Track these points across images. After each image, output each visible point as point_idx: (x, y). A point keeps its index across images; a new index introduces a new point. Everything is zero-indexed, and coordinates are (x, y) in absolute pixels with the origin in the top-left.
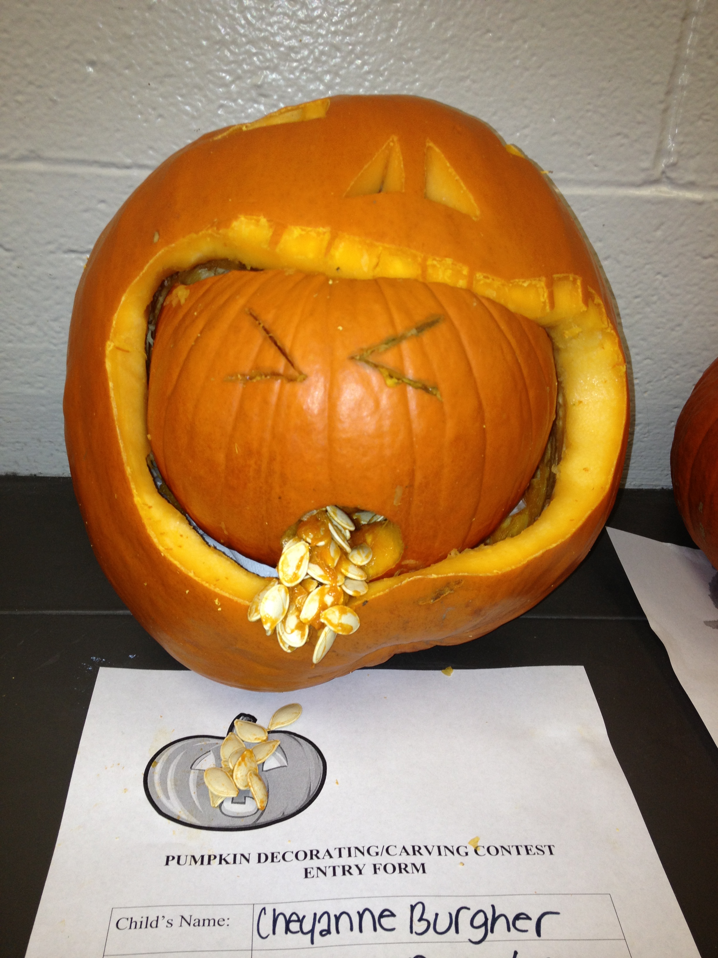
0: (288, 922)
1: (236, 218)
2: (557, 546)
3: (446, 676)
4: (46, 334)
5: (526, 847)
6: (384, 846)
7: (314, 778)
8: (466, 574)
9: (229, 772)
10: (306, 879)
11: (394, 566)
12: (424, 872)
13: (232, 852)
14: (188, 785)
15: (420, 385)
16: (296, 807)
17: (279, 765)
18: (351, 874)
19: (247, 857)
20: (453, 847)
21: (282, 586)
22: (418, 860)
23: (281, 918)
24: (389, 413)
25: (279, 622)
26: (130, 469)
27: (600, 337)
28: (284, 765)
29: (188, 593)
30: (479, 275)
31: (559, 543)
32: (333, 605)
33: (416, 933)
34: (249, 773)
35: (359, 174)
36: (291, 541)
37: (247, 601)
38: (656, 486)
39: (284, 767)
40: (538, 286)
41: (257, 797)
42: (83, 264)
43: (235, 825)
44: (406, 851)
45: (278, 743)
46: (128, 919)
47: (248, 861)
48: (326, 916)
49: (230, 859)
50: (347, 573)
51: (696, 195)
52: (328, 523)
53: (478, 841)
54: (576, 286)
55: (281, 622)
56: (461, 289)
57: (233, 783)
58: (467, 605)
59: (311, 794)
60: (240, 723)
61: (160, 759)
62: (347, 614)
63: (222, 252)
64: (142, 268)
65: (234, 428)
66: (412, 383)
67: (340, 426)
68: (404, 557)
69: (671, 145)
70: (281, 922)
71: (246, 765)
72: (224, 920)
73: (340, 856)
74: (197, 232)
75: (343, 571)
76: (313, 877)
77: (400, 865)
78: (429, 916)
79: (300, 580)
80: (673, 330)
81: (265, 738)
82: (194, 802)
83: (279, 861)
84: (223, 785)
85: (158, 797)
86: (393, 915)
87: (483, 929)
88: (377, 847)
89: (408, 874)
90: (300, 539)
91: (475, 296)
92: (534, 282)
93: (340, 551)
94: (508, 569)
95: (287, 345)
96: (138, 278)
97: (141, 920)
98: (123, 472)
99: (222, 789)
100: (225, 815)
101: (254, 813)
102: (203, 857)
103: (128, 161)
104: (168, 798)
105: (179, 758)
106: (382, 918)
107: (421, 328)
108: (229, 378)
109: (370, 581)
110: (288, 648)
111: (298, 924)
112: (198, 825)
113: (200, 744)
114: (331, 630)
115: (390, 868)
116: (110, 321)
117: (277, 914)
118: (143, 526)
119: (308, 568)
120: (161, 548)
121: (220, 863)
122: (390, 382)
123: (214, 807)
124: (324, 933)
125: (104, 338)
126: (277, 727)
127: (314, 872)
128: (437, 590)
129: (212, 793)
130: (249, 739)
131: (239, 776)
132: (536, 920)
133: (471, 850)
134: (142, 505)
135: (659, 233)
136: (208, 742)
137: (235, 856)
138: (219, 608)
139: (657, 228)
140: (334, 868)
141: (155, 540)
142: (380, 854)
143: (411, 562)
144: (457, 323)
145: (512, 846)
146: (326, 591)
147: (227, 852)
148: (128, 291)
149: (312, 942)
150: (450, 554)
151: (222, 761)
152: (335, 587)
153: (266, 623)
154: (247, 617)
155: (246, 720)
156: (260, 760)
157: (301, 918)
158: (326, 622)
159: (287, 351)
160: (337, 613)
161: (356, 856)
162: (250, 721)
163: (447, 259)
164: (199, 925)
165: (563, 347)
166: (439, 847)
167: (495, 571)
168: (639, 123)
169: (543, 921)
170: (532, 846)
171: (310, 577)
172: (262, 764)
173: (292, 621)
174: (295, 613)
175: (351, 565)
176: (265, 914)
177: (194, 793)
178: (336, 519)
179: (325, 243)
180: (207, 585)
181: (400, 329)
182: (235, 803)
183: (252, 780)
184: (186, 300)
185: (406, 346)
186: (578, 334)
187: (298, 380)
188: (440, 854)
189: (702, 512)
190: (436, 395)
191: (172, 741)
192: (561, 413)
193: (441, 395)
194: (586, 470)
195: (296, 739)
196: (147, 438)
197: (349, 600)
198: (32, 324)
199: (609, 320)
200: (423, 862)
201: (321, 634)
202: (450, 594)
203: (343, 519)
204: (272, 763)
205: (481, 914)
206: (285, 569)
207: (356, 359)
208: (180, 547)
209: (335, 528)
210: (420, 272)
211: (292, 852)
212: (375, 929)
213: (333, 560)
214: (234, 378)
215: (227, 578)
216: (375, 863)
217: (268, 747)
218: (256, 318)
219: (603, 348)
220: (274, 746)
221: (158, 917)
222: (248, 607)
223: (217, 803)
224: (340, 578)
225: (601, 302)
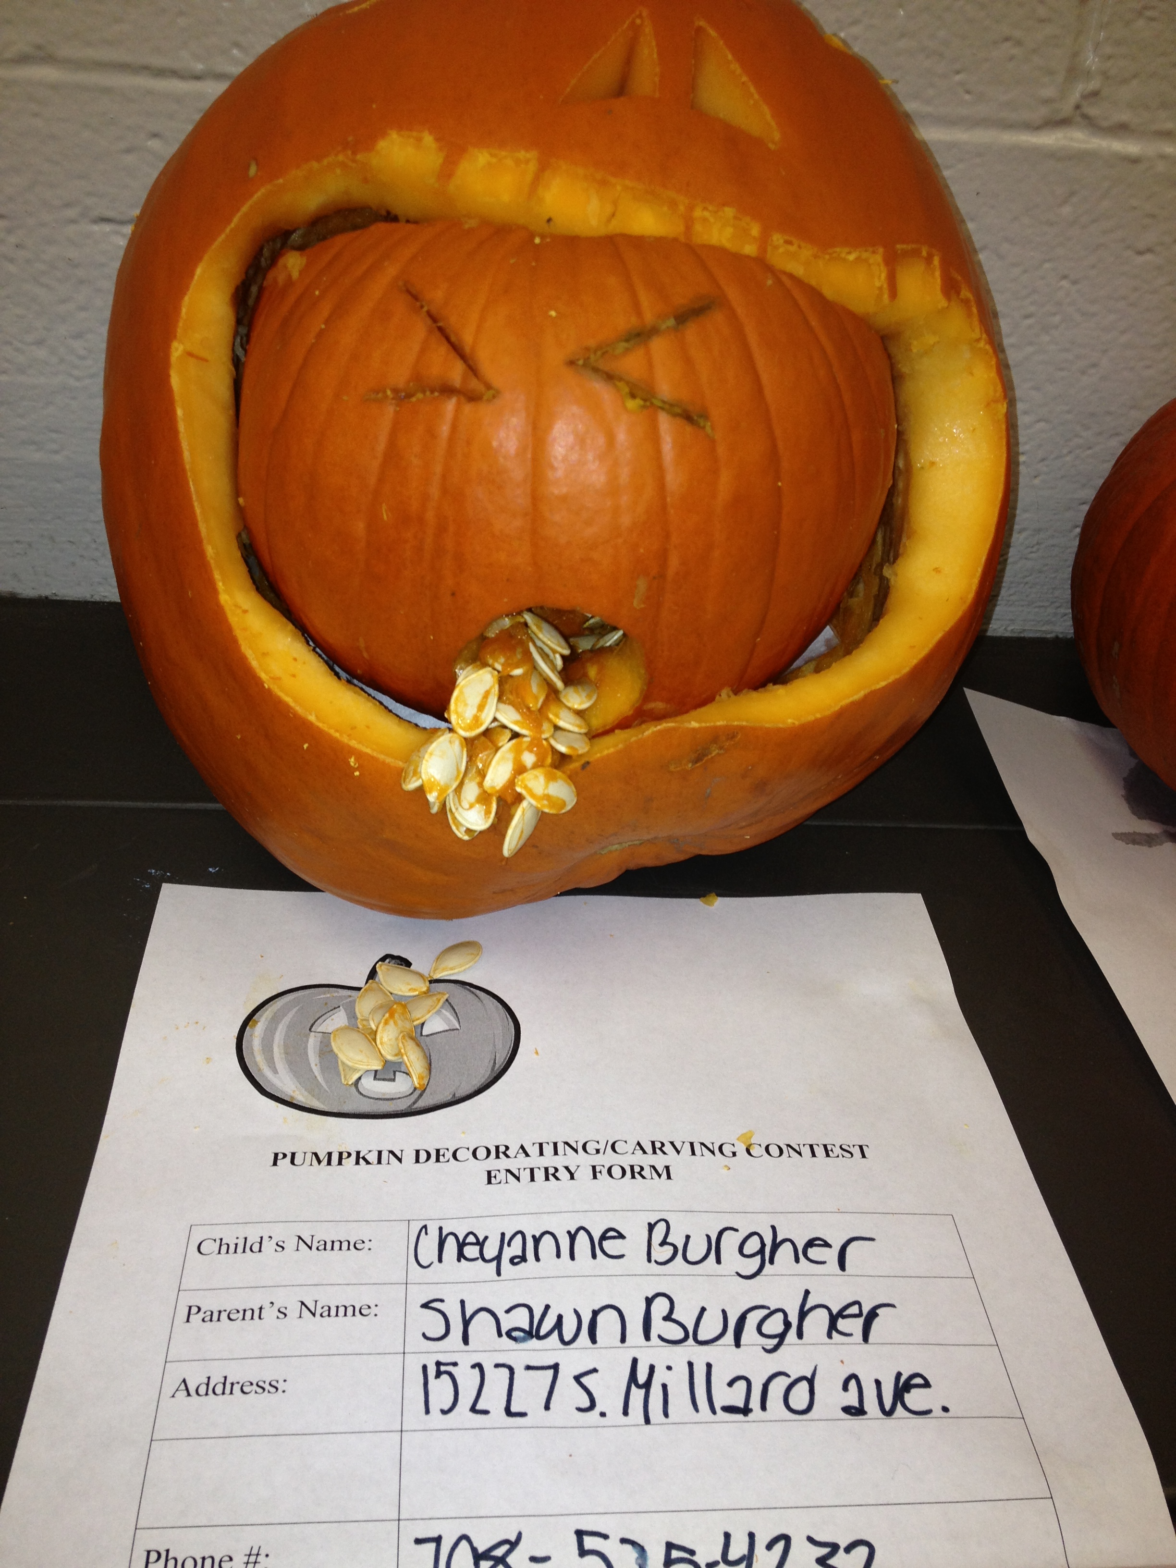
0: (461, 1246)
1: (383, 134)
2: (886, 686)
3: (707, 907)
4: (62, 360)
5: (825, 1146)
6: (607, 1141)
7: (501, 1046)
8: (744, 723)
9: (370, 1034)
10: (489, 1185)
11: (631, 712)
12: (669, 1177)
13: (376, 1148)
14: (306, 1054)
15: (678, 410)
16: (474, 1086)
17: (447, 1028)
18: (557, 1179)
19: (399, 1154)
20: (713, 1143)
21: (455, 735)
22: (660, 1161)
23: (451, 1240)
24: (628, 455)
25: (450, 791)
26: (212, 549)
27: (967, 355)
28: (455, 1028)
29: (307, 748)
30: (777, 238)
31: (890, 680)
32: (535, 766)
33: (656, 1262)
34: (402, 1035)
35: (585, 68)
36: (470, 668)
37: (401, 760)
38: (1046, 634)
39: (455, 1031)
40: (871, 261)
41: (413, 1070)
42: (123, 243)
43: (380, 1111)
44: (642, 1148)
45: (446, 996)
46: (215, 1240)
47: (400, 1160)
48: (519, 1237)
49: (373, 1157)
50: (557, 720)
51: (1131, 147)
52: (528, 642)
53: (752, 1137)
54: (932, 266)
55: (453, 791)
56: (748, 257)
57: (377, 1049)
58: (744, 776)
59: (497, 1066)
60: (386, 967)
61: (261, 1016)
62: (557, 782)
63: (361, 193)
64: (229, 221)
65: (381, 480)
66: (667, 407)
67: (550, 474)
68: (646, 696)
69: (1091, 60)
70: (451, 1244)
71: (395, 1023)
72: (363, 1242)
73: (541, 1154)
74: (319, 159)
75: (551, 716)
76: (500, 1183)
77: (632, 1167)
78: (677, 1238)
79: (482, 728)
80: (1083, 373)
81: (425, 989)
82: (316, 1077)
83: (448, 1161)
84: (361, 1051)
85: (259, 1070)
86: (621, 1236)
87: (759, 1257)
88: (598, 1142)
89: (644, 1180)
90: (485, 665)
91: (769, 269)
92: (865, 255)
93: (546, 687)
94: (811, 718)
95: (467, 338)
96: (223, 236)
97: (236, 1243)
98: (202, 554)
99: (359, 1057)
100: (365, 1096)
101: (408, 1094)
102: (330, 1154)
103: (200, 67)
104: (275, 1071)
105: (290, 1015)
106: (605, 1240)
107: (683, 317)
108: (373, 396)
109: (593, 736)
110: (464, 833)
111: (478, 1248)
112: (323, 1110)
113: (325, 996)
114: (532, 805)
115: (617, 1172)
116: (177, 309)
117: (444, 1234)
118: (235, 641)
119: (497, 709)
120: (263, 676)
121: (357, 1163)
122: (632, 404)
123: (347, 1084)
124: (516, 1261)
125: (168, 335)
126: (441, 975)
127: (502, 1176)
128: (699, 748)
129: (343, 1063)
130: (401, 990)
131: (385, 1039)
132: (839, 1248)
133: (741, 1149)
134: (233, 608)
135: (1066, 210)
136: (335, 994)
137: (380, 1153)
138: (355, 771)
139: (1065, 202)
140: (532, 1170)
141: (254, 663)
142: (602, 1151)
143: (658, 706)
144: (740, 311)
145: (804, 1145)
146: (525, 746)
147: (368, 1148)
148: (206, 257)
149: (499, 1273)
150: (720, 695)
151: (359, 1020)
152: (539, 740)
153: (430, 792)
154: (401, 785)
155: (395, 964)
156: (418, 1019)
157: (481, 1240)
158: (524, 792)
159: (467, 350)
160: (542, 779)
161: (565, 1154)
162: (402, 965)
163: (727, 209)
164: (325, 1249)
165: (907, 372)
166: (692, 1144)
167: (790, 721)
168: (1042, 21)
169: (849, 1249)
170: (834, 1145)
171: (499, 724)
172: (420, 1026)
173: (471, 791)
174: (476, 778)
175: (563, 709)
176: (426, 1234)
177: (316, 1065)
178: (541, 636)
179: (529, 177)
180: (337, 735)
181: (649, 317)
182: (379, 1079)
183: (406, 1044)
184: (301, 272)
185: (659, 346)
186: (933, 346)
187: (485, 398)
188: (693, 1153)
189: (1117, 658)
190: (704, 428)
191: (279, 992)
192: (901, 485)
193: (713, 428)
194: (937, 570)
195: (473, 993)
196: (238, 504)
197: (561, 760)
198: (40, 343)
199: (982, 327)
200: (667, 1165)
201: (516, 810)
202: (718, 754)
203: (551, 636)
204: (435, 1024)
205: (756, 1238)
206: (460, 710)
207: (578, 365)
208: (294, 676)
209: (540, 650)
210: (681, 228)
211: (468, 1149)
212: (594, 1256)
213: (536, 698)
214: (380, 395)
215: (368, 727)
216: (594, 1164)
217: (429, 1002)
218: (416, 298)
219: (972, 374)
220: (439, 1000)
221: (262, 1238)
222: (402, 770)
223: (352, 1078)
224: (546, 726)
225: (969, 295)
